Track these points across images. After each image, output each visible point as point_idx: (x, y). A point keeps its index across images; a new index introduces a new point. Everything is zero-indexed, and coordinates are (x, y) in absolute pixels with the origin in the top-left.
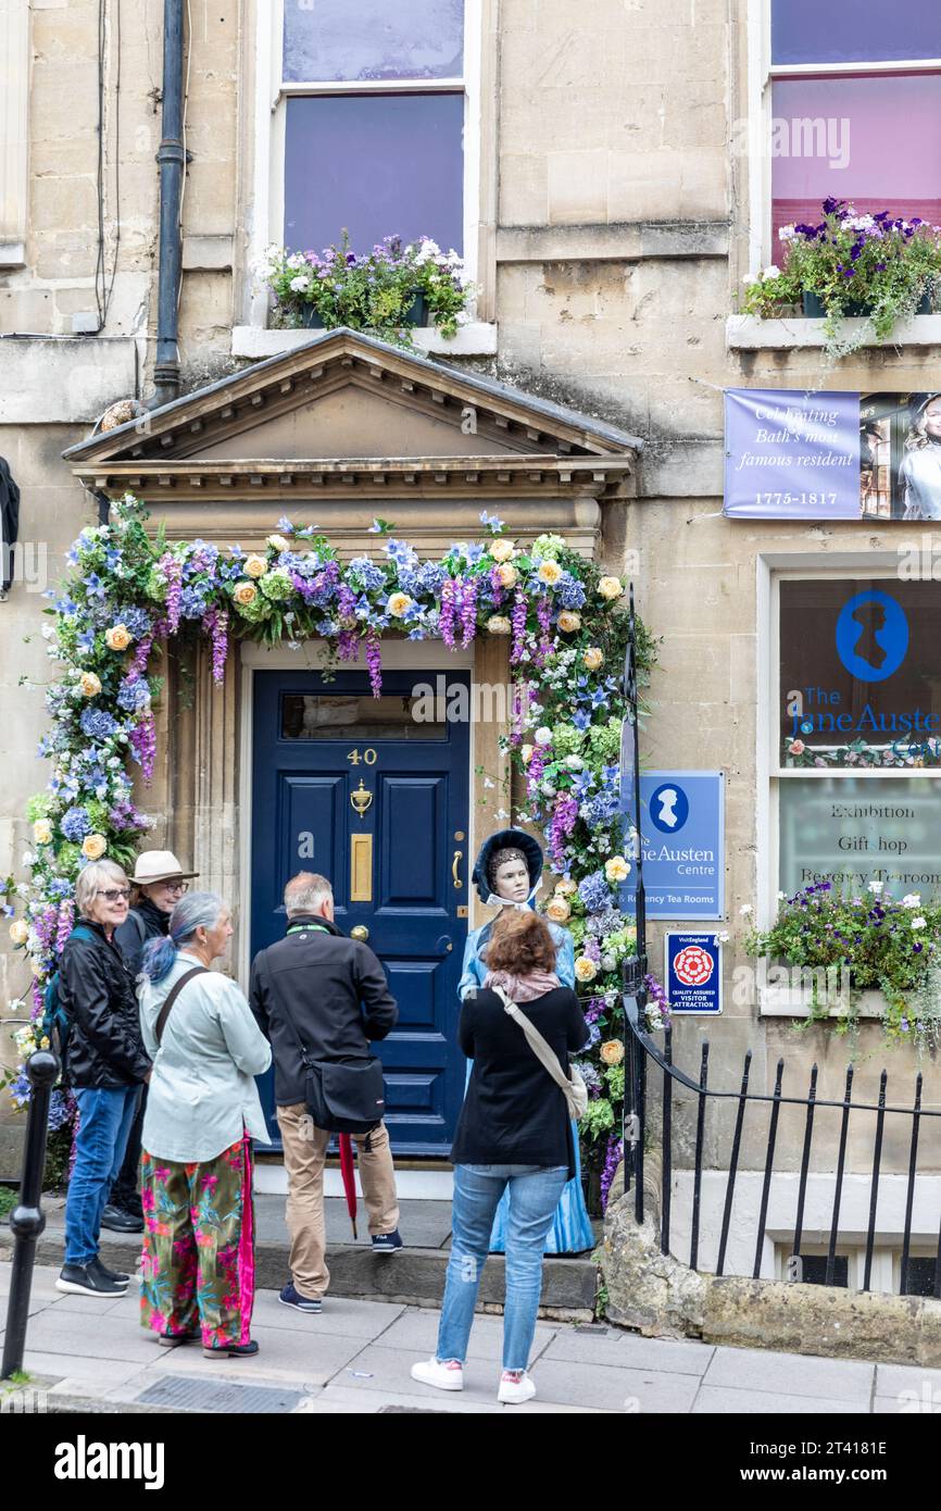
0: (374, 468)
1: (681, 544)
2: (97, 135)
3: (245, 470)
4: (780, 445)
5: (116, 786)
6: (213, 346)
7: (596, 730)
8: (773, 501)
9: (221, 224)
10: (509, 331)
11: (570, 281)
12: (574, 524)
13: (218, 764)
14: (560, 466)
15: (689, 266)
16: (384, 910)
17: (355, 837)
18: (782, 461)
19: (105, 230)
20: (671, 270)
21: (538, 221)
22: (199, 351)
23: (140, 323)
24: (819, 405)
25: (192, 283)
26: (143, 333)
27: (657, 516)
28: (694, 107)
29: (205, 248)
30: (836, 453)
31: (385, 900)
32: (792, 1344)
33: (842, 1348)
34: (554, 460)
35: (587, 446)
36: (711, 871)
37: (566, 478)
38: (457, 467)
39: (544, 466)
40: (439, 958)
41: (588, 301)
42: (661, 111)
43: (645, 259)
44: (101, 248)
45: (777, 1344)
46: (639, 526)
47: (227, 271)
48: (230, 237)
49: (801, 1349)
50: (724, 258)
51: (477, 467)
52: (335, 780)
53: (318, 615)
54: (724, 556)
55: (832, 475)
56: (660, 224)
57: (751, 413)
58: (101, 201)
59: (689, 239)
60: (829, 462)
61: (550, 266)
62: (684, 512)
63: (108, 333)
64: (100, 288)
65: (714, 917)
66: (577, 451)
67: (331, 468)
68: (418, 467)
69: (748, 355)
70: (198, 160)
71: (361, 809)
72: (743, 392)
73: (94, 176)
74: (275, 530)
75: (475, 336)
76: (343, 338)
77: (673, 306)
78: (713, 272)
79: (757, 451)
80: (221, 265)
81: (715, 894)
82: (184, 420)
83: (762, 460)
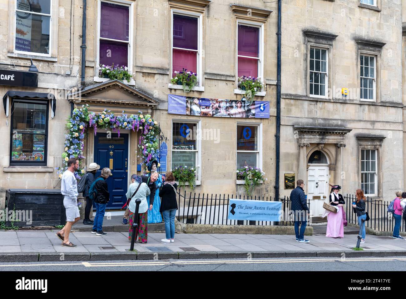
0: (120, 102)
1: (161, 116)
2: (70, 41)
3: (100, 101)
4: (176, 103)
5: (81, 152)
6: (90, 79)
7: (154, 144)
8: (174, 111)
9: (91, 59)
10: (137, 82)
11: (146, 75)
12: (148, 113)
13: (91, 148)
14: (148, 104)
15: (163, 75)
16: (114, 171)
17: (110, 159)
18: (176, 105)
19: (71, 57)
20: (160, 76)
21: (141, 66)
22: (88, 80)
23: (78, 74)
24: (180, 98)
25: (86, 68)
26: (78, 76)
27: (158, 112)
28: (164, 52)
29: (89, 63)
30: (183, 105)
31: (115, 169)
32: (197, 233)
33: (203, 232)
34: (147, 103)
35: (152, 101)
36: (165, 165)
37: (148, 106)
38: (133, 103)
39: (146, 104)
40: (123, 178)
41: (149, 79)
42: (159, 52)
43: (157, 74)
44: (71, 61)
45: (195, 233)
46: (156, 113)
47: (93, 67)
48: (94, 61)
49: (199, 233)
50: (168, 75)
51: (136, 103)
52: (107, 150)
53: (111, 125)
54: (167, 118)
55: (182, 108)
56: (159, 68)
57: (172, 98)
58: (71, 53)
59: (164, 71)
60: (182, 106)
61: (143, 73)
62: (162, 112)
63: (72, 75)
64: (70, 67)
65: (165, 171)
66: (150, 102)
67: (113, 101)
68: (127, 102)
69: (171, 89)
70: (87, 48)
71: (111, 155)
72: (170, 95)
73: (69, 48)
74: (104, 111)
75: (132, 82)
76: (116, 81)
77: (161, 81)
78: (166, 77)
79: (172, 104)
80: (92, 66)
81: (165, 168)
82: (89, 92)
83: (173, 105)
